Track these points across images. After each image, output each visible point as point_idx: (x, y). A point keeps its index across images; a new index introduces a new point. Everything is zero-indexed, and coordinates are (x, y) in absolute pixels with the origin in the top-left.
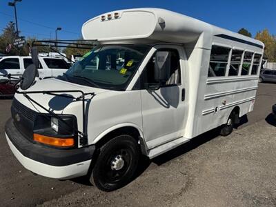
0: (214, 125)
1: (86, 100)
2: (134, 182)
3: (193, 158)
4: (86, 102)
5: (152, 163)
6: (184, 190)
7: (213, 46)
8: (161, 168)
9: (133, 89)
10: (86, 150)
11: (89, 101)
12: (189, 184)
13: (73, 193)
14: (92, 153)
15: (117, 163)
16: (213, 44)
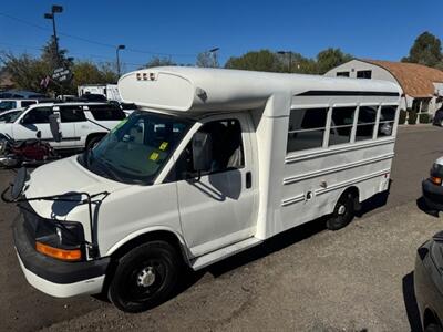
0: (309, 216)
1: (94, 202)
2: (173, 300)
3: (269, 266)
4: (93, 206)
5: (208, 273)
6: (236, 314)
7: (292, 111)
8: (218, 281)
9: (164, 182)
10: (98, 263)
11: (99, 203)
12: (247, 305)
13: (90, 314)
14: (105, 268)
15: (145, 277)
16: (292, 107)
